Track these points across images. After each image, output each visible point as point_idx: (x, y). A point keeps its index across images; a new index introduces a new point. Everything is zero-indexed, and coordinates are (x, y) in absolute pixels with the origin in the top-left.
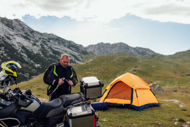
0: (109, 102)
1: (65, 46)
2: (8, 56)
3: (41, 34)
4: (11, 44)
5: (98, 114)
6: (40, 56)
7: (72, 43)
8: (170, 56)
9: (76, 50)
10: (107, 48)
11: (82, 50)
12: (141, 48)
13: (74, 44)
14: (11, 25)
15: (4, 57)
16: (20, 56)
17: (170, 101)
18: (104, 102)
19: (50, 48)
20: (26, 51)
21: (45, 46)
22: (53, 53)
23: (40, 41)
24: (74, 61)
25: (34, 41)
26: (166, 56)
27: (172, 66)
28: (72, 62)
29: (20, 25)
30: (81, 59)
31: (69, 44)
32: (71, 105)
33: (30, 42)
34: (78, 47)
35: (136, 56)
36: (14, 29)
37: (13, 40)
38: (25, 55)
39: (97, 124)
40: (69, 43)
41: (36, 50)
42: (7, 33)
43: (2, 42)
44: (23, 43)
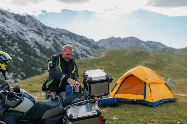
0: (120, 98)
1: (76, 41)
2: (22, 51)
3: (53, 30)
4: (24, 40)
5: (108, 110)
6: (53, 51)
7: (83, 38)
8: (182, 50)
9: (87, 45)
10: (118, 42)
11: (93, 45)
12: (152, 42)
13: (85, 39)
14: (24, 21)
15: (18, 52)
16: (33, 51)
17: (185, 95)
18: (115, 98)
19: (62, 43)
20: (38, 46)
21: (57, 41)
23: (53, 36)
24: (85, 55)
25: (46, 36)
26: (178, 49)
27: (184, 59)
28: (83, 56)
29: (33, 21)
30: (92, 53)
32: (72, 104)
33: (43, 38)
34: (90, 42)
35: (148, 49)
36: (27, 25)
37: (27, 35)
38: (38, 50)
40: (81, 38)
41: (48, 45)
42: (20, 29)
43: (16, 38)
44: (36, 38)
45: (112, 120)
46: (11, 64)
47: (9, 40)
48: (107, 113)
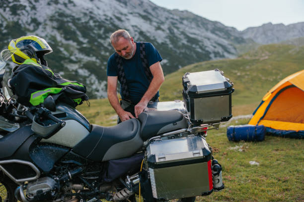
1: (207, 30)
3: (169, 11)
5: (243, 148)
6: (168, 47)
7: (219, 25)
9: (225, 36)
10: (278, 31)
11: (235, 36)
13: (222, 27)
19: (183, 33)
20: (145, 38)
21: (175, 30)
22: (188, 41)
23: (168, 22)
24: (221, 53)
25: (158, 23)
28: (218, 55)
30: (233, 51)
31: (213, 26)
32: (158, 135)
33: (152, 25)
34: (229, 32)
36: (128, 4)
37: (127, 22)
39: (217, 181)
40: (215, 25)
41: (161, 37)
42: (116, 11)
43: (110, 26)
44: (141, 26)
45: (249, 166)
46: (103, 67)
47: (100, 29)
48: (241, 153)
